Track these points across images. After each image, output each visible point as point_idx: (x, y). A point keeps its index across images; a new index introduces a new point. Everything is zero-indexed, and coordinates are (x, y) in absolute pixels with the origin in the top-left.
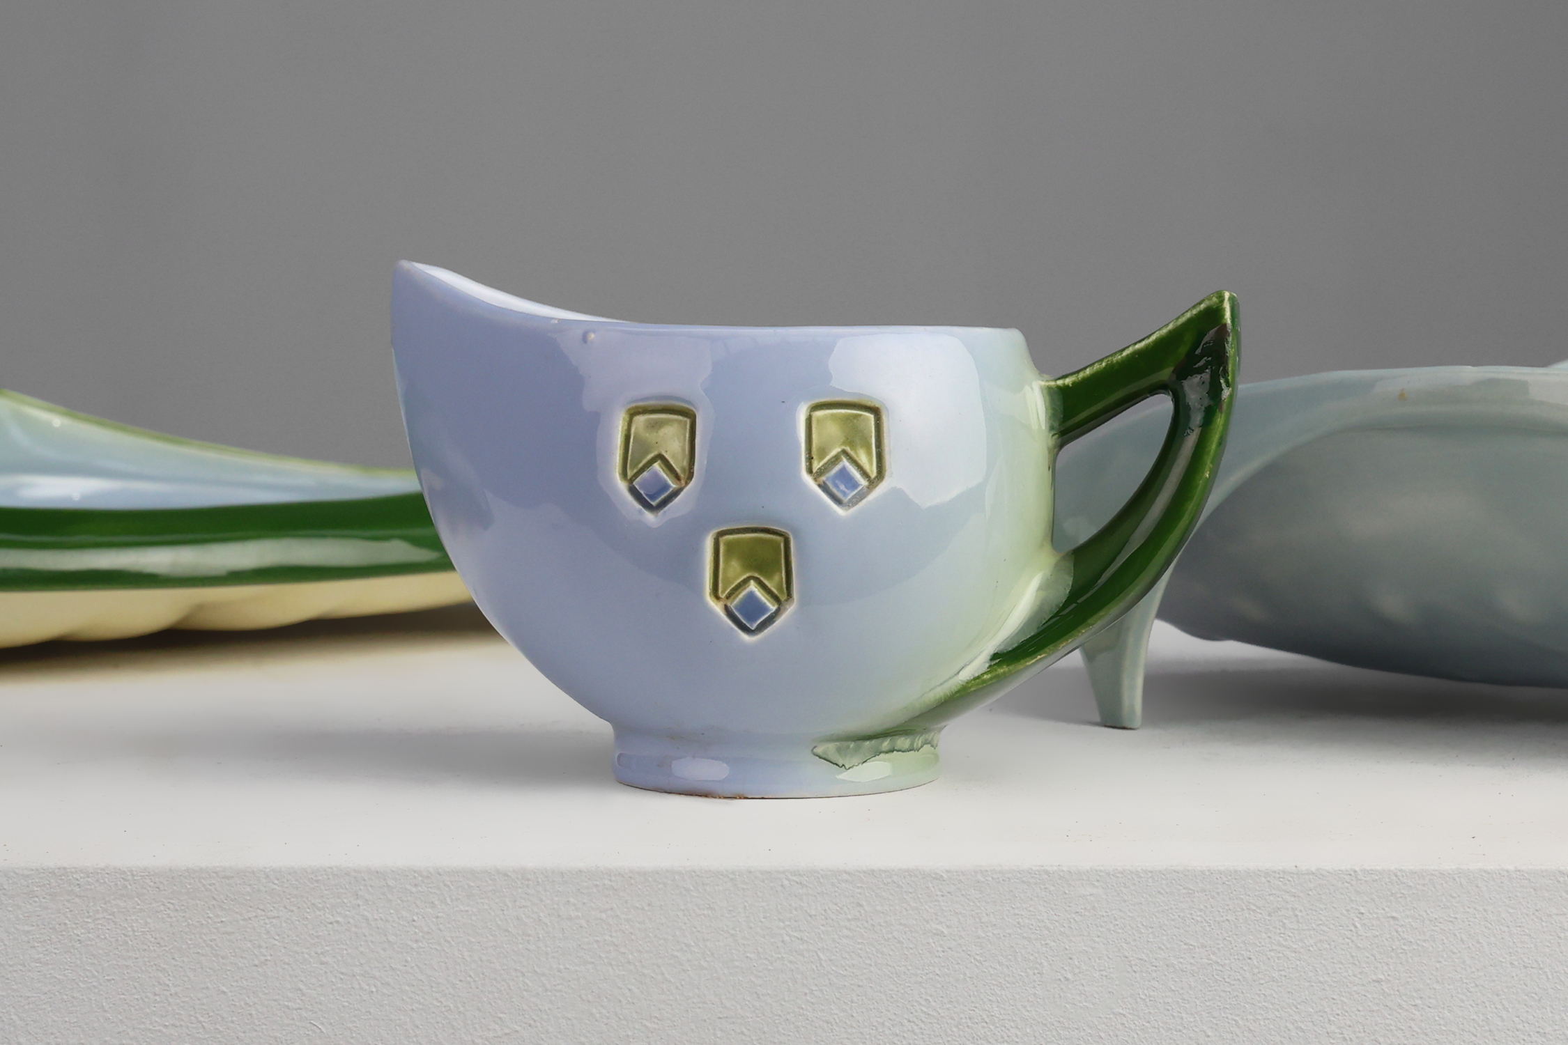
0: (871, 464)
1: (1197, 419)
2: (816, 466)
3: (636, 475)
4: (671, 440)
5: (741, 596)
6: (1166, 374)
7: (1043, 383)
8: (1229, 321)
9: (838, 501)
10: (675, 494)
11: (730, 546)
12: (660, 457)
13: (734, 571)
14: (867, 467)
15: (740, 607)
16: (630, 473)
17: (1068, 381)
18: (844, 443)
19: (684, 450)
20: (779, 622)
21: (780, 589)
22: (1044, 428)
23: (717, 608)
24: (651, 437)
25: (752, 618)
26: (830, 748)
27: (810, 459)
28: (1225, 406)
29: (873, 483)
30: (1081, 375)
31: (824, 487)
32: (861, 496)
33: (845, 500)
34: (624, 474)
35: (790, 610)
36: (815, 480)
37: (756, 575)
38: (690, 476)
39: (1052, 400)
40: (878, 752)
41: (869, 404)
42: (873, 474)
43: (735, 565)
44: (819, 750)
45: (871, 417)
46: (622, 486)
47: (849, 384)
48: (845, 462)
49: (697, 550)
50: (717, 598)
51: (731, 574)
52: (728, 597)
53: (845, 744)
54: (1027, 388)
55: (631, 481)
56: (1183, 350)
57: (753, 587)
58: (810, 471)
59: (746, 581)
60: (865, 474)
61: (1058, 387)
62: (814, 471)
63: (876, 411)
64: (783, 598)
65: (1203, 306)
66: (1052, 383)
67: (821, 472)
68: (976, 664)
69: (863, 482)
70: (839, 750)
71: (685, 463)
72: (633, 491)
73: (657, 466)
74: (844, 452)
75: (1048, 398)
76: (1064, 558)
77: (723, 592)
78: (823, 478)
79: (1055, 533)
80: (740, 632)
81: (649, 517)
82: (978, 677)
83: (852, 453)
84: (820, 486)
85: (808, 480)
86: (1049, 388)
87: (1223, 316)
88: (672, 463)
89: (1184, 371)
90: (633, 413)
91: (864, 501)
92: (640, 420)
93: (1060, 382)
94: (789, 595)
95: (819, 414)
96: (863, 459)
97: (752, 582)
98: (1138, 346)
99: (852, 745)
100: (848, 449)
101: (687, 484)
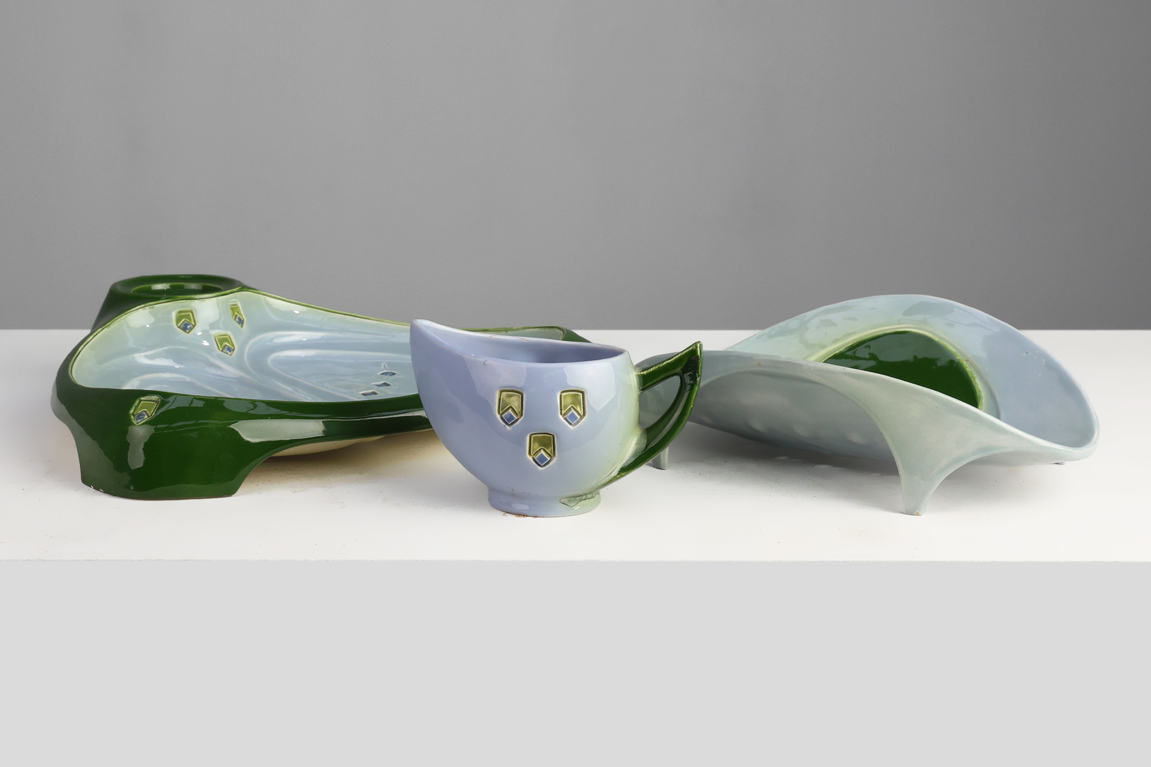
0: (581, 410)
1: (688, 387)
2: (563, 412)
3: (503, 413)
4: (515, 402)
5: (539, 455)
6: (678, 370)
7: (636, 373)
8: (699, 355)
9: (570, 424)
10: (517, 420)
11: (535, 438)
12: (511, 407)
13: (536, 446)
14: (580, 412)
15: (538, 459)
16: (501, 412)
17: (645, 372)
18: (572, 404)
19: (519, 405)
20: (551, 464)
21: (551, 453)
22: (636, 386)
23: (530, 458)
24: (508, 400)
25: (542, 462)
26: (566, 500)
27: (561, 410)
28: (698, 383)
29: (582, 417)
30: (649, 371)
31: (566, 419)
32: (578, 422)
33: (573, 424)
34: (499, 412)
35: (555, 460)
36: (563, 416)
37: (543, 448)
38: (522, 415)
39: (639, 379)
40: (581, 500)
41: (580, 390)
42: (582, 414)
43: (536, 444)
44: (562, 501)
45: (581, 394)
46: (498, 416)
47: (573, 383)
48: (573, 411)
49: (524, 440)
50: (530, 455)
51: (535, 447)
52: (534, 455)
53: (571, 499)
54: (631, 374)
55: (501, 415)
56: (684, 364)
57: (542, 452)
58: (561, 414)
59: (540, 450)
60: (579, 414)
61: (641, 374)
62: (563, 413)
63: (582, 392)
64: (552, 455)
65: (690, 349)
66: (639, 373)
67: (565, 414)
68: (615, 473)
69: (579, 417)
70: (568, 501)
71: (520, 410)
72: (502, 418)
73: (510, 411)
74: (572, 407)
75: (638, 378)
76: (643, 433)
77: (533, 453)
78: (566, 416)
79: (640, 422)
80: (538, 466)
81: (508, 427)
82: (615, 476)
83: (575, 407)
84: (564, 419)
85: (561, 417)
86: (638, 375)
87: (697, 353)
88: (515, 409)
89: (685, 371)
90: (501, 392)
91: (579, 424)
92: (504, 394)
93: (642, 373)
94: (554, 455)
95: (564, 394)
96: (578, 409)
97: (542, 450)
98: (668, 361)
99: (573, 499)
100: (573, 406)
101: (521, 417)
